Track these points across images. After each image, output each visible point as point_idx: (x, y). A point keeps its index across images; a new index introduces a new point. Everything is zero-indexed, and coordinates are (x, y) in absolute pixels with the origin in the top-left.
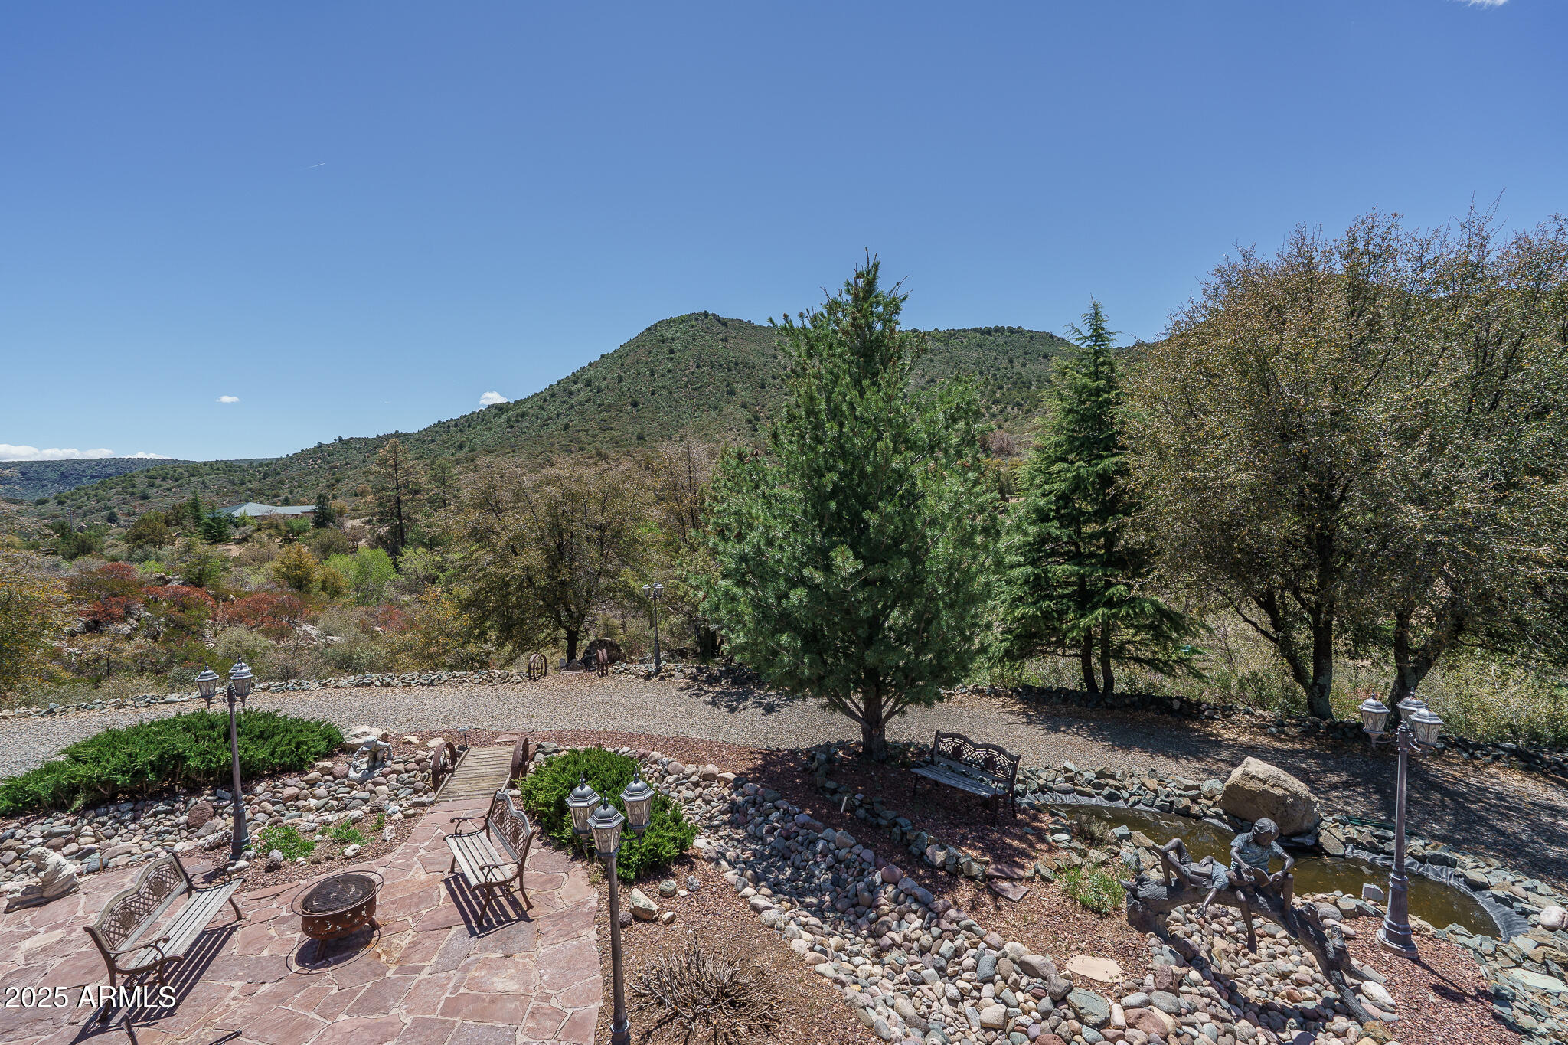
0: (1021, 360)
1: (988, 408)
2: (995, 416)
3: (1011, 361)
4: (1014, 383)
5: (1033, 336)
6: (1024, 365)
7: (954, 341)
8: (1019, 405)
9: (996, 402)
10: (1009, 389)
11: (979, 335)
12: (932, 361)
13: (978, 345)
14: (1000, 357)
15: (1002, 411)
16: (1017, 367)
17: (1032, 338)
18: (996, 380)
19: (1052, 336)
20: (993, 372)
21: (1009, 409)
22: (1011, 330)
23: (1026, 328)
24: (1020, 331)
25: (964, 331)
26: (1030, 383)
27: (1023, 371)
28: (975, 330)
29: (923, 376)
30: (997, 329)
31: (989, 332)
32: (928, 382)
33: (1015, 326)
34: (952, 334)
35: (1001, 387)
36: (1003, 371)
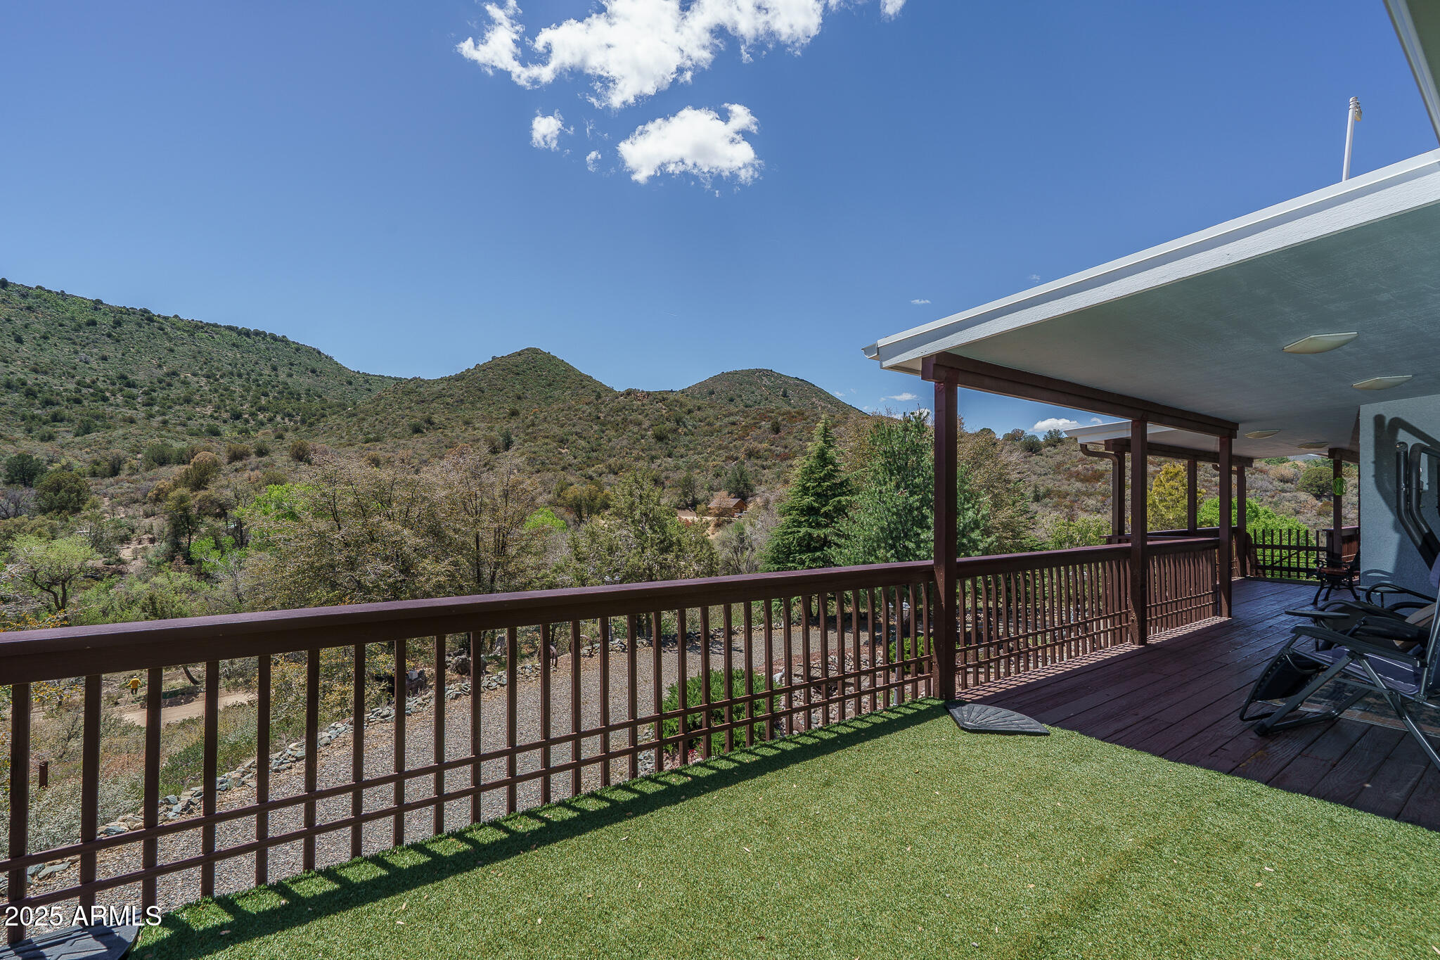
0: (287, 371)
1: (253, 415)
2: (262, 424)
3: (275, 369)
4: (280, 392)
5: (298, 348)
6: (290, 375)
7: (200, 334)
8: (289, 415)
9: (262, 409)
10: (274, 397)
11: (234, 335)
12: (172, 350)
13: (234, 345)
14: (262, 362)
15: (270, 420)
16: (282, 377)
17: (298, 350)
18: (259, 385)
19: (319, 353)
20: (253, 376)
21: (278, 418)
22: (274, 338)
23: (290, 338)
24: (284, 340)
25: (215, 326)
26: (299, 395)
27: (289, 380)
28: (230, 328)
29: (160, 366)
30: (257, 333)
31: (247, 334)
32: (168, 375)
33: (279, 334)
34: (198, 327)
35: (266, 395)
36: (268, 378)
